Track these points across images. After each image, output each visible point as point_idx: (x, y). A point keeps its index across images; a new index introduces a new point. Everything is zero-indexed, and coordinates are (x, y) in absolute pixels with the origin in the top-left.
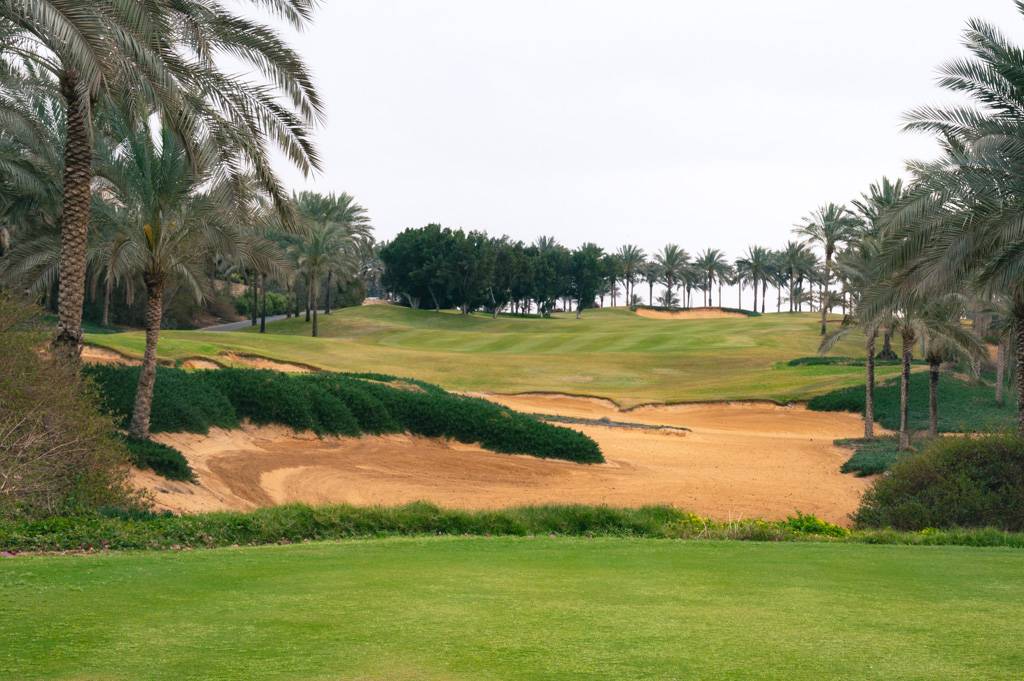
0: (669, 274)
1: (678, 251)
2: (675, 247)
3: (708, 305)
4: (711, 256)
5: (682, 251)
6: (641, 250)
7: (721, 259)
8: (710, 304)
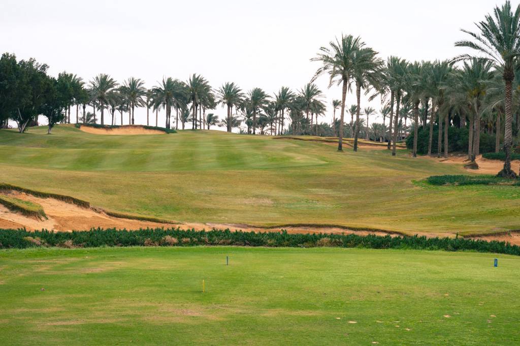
0: (101, 98)
1: (108, 79)
2: (106, 77)
3: (131, 124)
4: (133, 84)
5: (112, 79)
6: (80, 79)
7: (142, 86)
8: (133, 123)
